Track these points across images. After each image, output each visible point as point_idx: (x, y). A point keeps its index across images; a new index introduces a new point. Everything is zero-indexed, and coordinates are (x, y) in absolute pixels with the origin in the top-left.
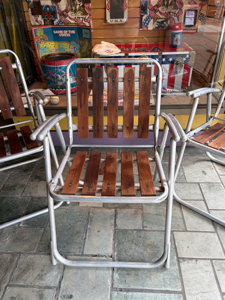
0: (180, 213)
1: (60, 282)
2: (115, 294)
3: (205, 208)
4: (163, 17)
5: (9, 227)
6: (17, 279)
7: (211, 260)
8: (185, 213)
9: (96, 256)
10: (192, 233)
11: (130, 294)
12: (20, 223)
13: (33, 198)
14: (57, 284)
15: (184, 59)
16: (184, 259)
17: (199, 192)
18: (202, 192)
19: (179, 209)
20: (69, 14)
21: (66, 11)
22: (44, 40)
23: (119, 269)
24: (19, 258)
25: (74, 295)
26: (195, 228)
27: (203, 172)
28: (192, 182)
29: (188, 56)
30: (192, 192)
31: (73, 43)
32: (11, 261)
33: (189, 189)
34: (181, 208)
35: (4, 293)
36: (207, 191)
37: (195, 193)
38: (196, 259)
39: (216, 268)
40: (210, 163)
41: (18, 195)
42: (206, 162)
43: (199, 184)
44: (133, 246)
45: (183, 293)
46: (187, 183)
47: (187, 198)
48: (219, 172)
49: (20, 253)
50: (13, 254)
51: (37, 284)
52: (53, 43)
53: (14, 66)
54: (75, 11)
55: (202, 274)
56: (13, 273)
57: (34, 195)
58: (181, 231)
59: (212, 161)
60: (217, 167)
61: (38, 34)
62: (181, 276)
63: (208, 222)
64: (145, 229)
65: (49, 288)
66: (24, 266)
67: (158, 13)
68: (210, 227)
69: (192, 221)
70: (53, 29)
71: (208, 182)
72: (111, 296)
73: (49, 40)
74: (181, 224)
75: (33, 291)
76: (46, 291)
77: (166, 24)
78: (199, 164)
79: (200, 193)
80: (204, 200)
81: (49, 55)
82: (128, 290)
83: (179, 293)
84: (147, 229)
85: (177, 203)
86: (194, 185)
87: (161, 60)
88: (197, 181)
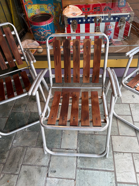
0: (116, 124)
1: (49, 163)
2: (78, 171)
3: (132, 121)
5: (20, 131)
6: (26, 161)
7: (132, 153)
8: (119, 124)
9: (68, 149)
10: (122, 137)
11: (86, 171)
12: (25, 129)
13: (31, 113)
14: (47, 165)
15: (126, 18)
16: (116, 152)
18: (131, 110)
19: (116, 121)
22: (30, 4)
23: (80, 157)
24: (27, 149)
25: (56, 171)
26: (124, 134)
27: (133, 96)
28: (125, 103)
29: (129, 16)
30: (125, 110)
31: (50, 5)
32: (23, 151)
33: (123, 108)
34: (117, 120)
35: (21, 169)
36: (134, 110)
37: (126, 110)
38: (124, 153)
39: (134, 158)
41: (23, 111)
43: (129, 104)
44: (89, 144)
45: (115, 171)
46: (122, 103)
47: (121, 114)
49: (27, 146)
50: (24, 147)
51: (37, 164)
52: (37, 5)
53: (13, 33)
55: (126, 162)
56: (24, 158)
57: (32, 111)
58: (116, 135)
61: (26, 1)
62: (114, 162)
63: (132, 130)
64: (95, 133)
65: (44, 166)
66: (30, 154)
68: (133, 133)
69: (123, 129)
71: (135, 103)
72: (76, 171)
73: (34, 4)
74: (116, 131)
75: (35, 168)
76: (42, 168)
79: (129, 110)
80: (132, 116)
82: (85, 169)
83: (112, 171)
84: (97, 134)
85: (115, 117)
86: (126, 105)
87: (110, 19)
88: (128, 102)
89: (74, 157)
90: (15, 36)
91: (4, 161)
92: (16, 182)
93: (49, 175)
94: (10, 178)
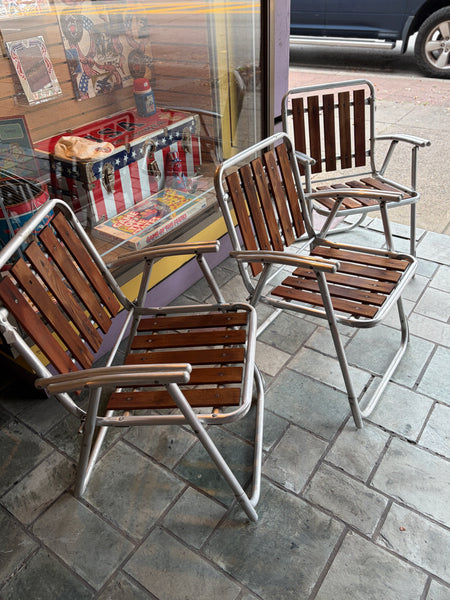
1: (386, 430)
2: (418, 390)
4: (103, 72)
6: (362, 473)
9: (366, 389)
11: (424, 379)
14: (388, 435)
15: (190, 128)
23: (392, 377)
24: (328, 463)
25: (406, 422)
29: (193, 123)
32: (329, 473)
44: (370, 354)
45: (437, 345)
49: (321, 461)
51: (379, 452)
56: (352, 476)
65: (389, 442)
66: (345, 460)
67: (95, 68)
72: (420, 394)
75: (387, 459)
76: (391, 446)
77: (112, 83)
82: (420, 379)
83: (435, 349)
87: (167, 138)
89: (388, 384)
91: (338, 526)
92: (409, 511)
93: (414, 439)
94: (395, 523)
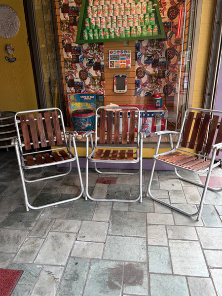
0: (152, 204)
1: (79, 231)
2: (109, 237)
3: (169, 202)
5: (49, 207)
6: (55, 229)
7: (166, 225)
8: (156, 204)
9: (99, 221)
10: (158, 214)
11: (117, 237)
12: (55, 205)
13: (62, 194)
14: (77, 232)
15: (161, 115)
16: (150, 225)
17: (167, 195)
18: (169, 195)
20: (91, 87)
21: (89, 85)
22: (74, 101)
23: (112, 227)
24: (55, 221)
25: (86, 236)
26: (160, 212)
27: (173, 185)
28: (164, 189)
29: (163, 113)
31: (93, 104)
32: (51, 222)
33: (161, 193)
34: (153, 202)
35: (48, 234)
36: (172, 195)
37: (164, 195)
38: (157, 225)
39: (168, 229)
40: (179, 180)
41: (53, 193)
42: (175, 180)
44: (122, 218)
45: (147, 238)
46: (160, 190)
47: (159, 198)
48: (183, 185)
49: (56, 219)
50: (52, 219)
51: (66, 231)
52: (80, 103)
53: (59, 117)
54: (95, 85)
55: (159, 231)
56: (52, 226)
57: (63, 193)
58: (151, 213)
59: (180, 179)
60: (182, 182)
61: (71, 98)
62: (147, 231)
63: (169, 209)
65: (73, 233)
66: (58, 224)
67: (147, 87)
68: (170, 211)
69: (159, 208)
70: (80, 95)
71: (174, 190)
72: (106, 238)
74: (152, 209)
75: (64, 234)
76: (71, 234)
77: (152, 93)
78: (171, 180)
80: (169, 199)
81: (77, 111)
83: (144, 238)
84: (131, 211)
85: (151, 200)
86: (165, 191)
87: (146, 115)
88: (168, 189)
90: (60, 119)
91: (31, 228)
92: (42, 243)
93: (78, 239)
94: (35, 241)
